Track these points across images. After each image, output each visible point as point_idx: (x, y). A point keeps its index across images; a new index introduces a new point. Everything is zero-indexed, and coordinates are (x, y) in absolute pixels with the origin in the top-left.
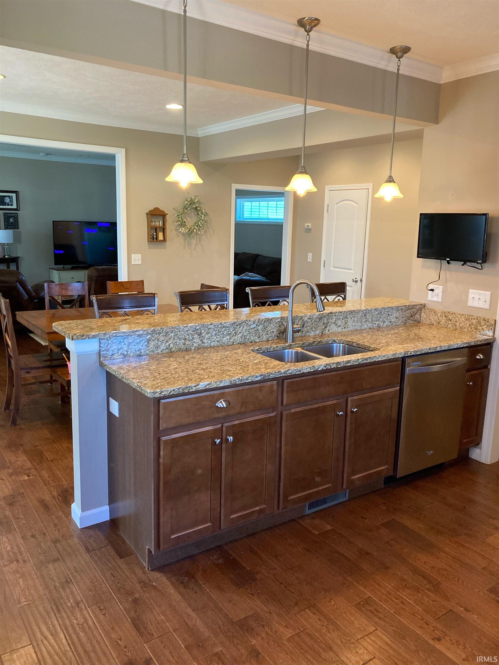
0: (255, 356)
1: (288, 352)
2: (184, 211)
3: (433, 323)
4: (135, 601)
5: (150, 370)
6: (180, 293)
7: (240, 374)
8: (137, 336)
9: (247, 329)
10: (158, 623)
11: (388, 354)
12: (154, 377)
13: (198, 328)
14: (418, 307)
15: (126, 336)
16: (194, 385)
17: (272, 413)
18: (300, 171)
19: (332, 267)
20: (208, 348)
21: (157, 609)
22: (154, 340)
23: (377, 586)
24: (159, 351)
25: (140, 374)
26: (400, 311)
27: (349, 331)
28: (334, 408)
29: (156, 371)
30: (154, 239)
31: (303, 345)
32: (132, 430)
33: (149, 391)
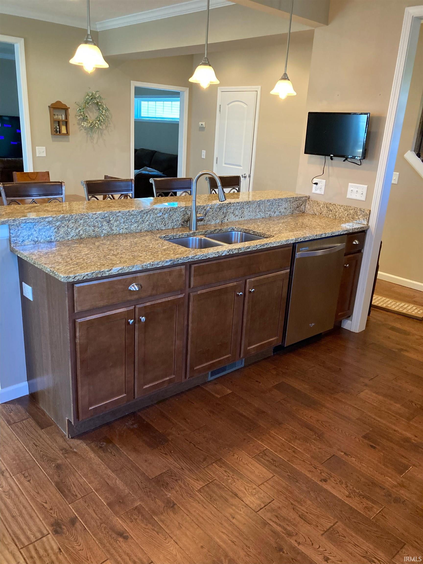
0: (163, 243)
1: (193, 239)
2: (85, 105)
3: (316, 213)
4: (58, 467)
5: (62, 255)
6: (86, 182)
7: (151, 259)
8: (47, 222)
9: (154, 217)
10: (81, 485)
11: (282, 240)
12: (66, 262)
13: (106, 215)
14: (303, 199)
15: (36, 222)
16: (107, 270)
17: (181, 295)
18: (203, 62)
19: (223, 164)
20: (117, 235)
21: (79, 473)
22: (63, 227)
23: (272, 439)
24: (69, 238)
25: (52, 259)
26: (288, 202)
27: (244, 220)
28: (234, 288)
29: (68, 257)
30: (57, 133)
31: (205, 233)
32: (47, 312)
33: (62, 276)
